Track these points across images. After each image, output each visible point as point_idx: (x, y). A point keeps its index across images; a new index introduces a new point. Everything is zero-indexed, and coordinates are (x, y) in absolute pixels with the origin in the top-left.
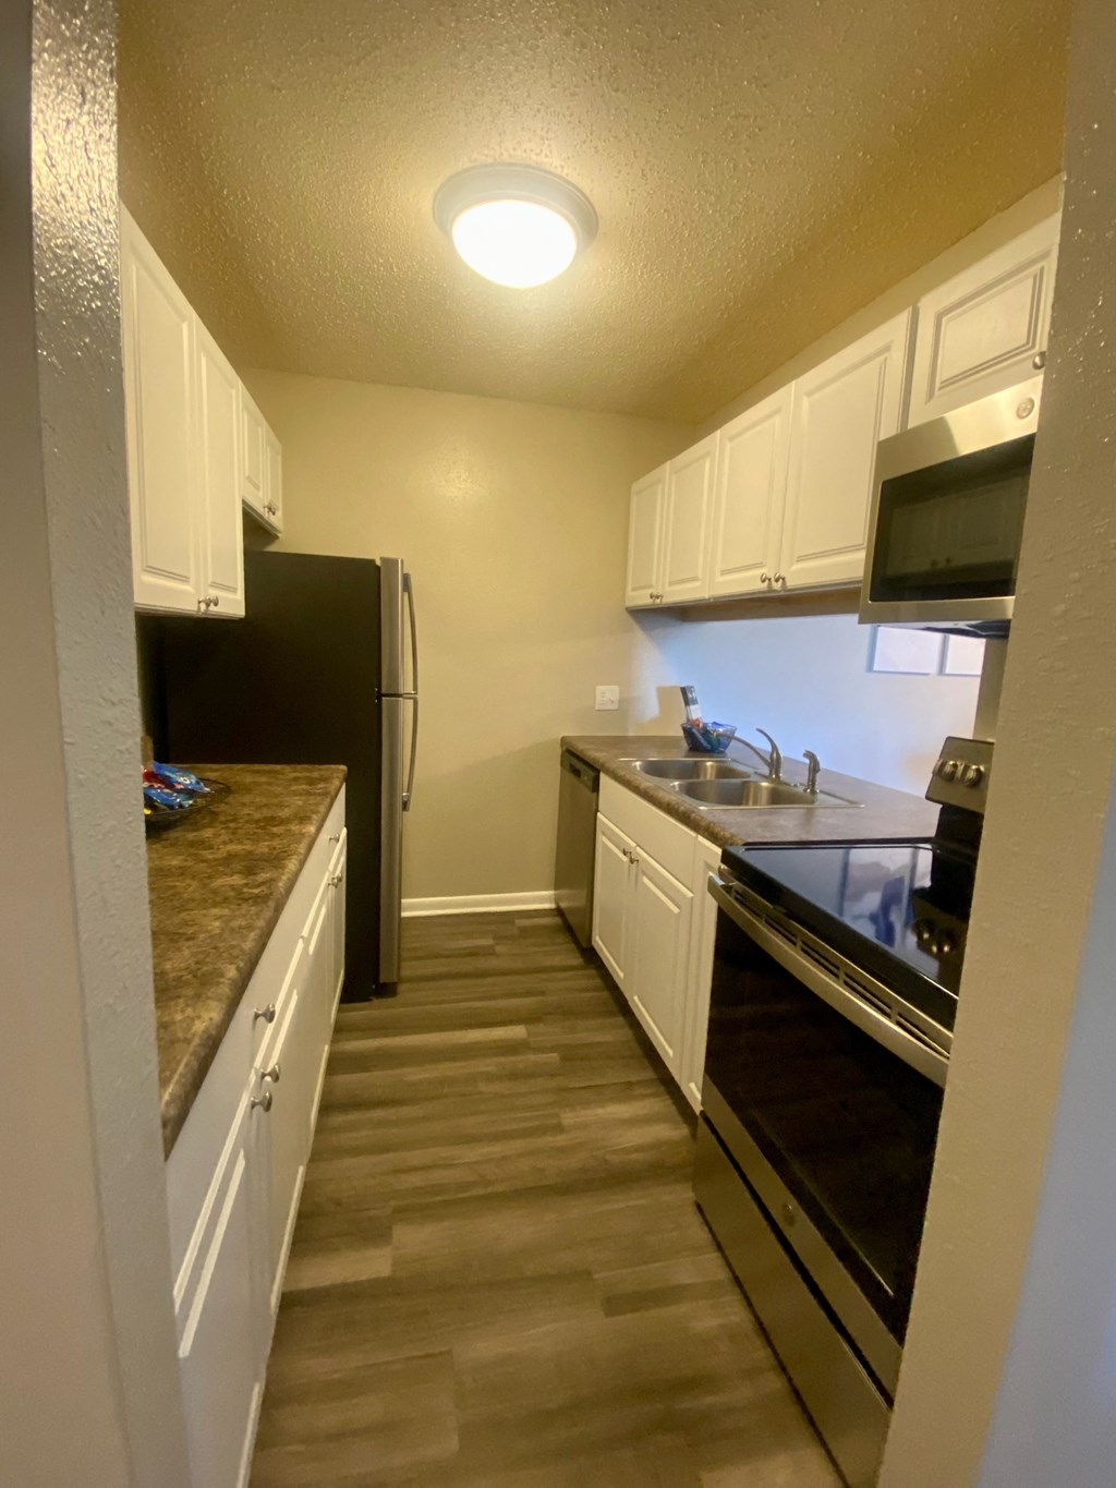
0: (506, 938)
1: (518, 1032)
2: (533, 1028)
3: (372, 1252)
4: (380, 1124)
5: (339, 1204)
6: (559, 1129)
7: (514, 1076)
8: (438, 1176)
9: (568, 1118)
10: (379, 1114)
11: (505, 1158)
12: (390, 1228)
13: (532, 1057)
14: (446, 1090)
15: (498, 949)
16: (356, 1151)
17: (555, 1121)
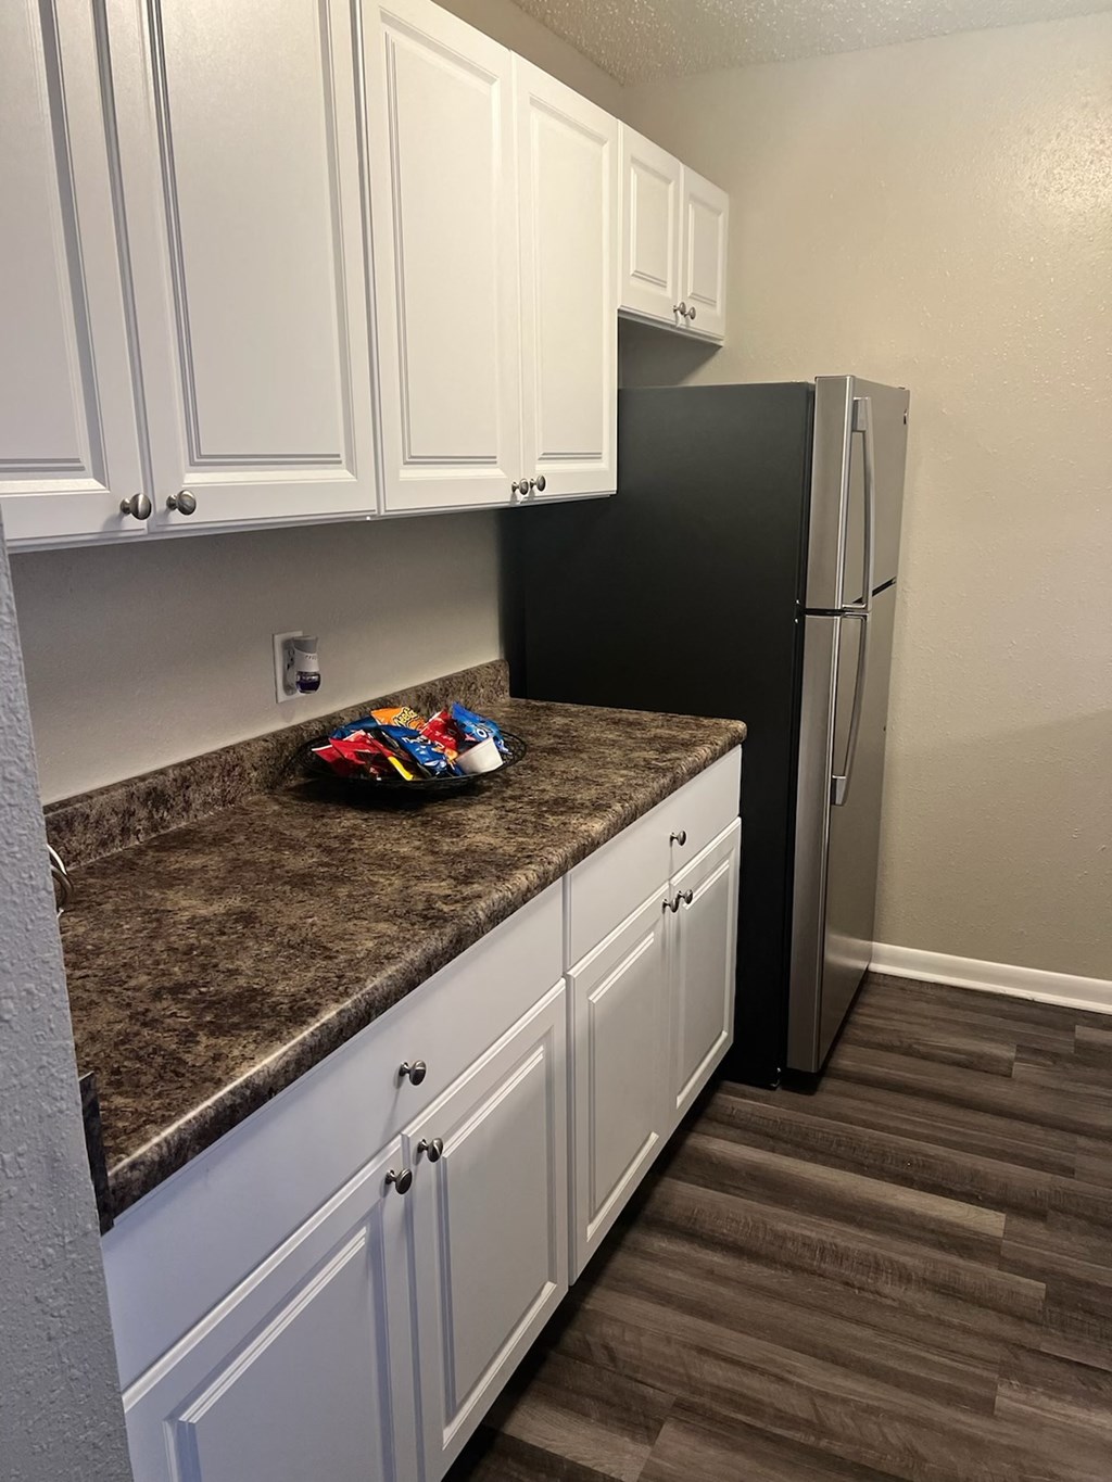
0: (1037, 1052)
1: (991, 1222)
2: (1020, 1224)
3: (625, 1441)
4: (711, 1274)
5: (613, 1359)
6: (986, 1407)
7: (948, 1290)
8: (754, 1385)
9: (1008, 1397)
10: (715, 1258)
11: (871, 1410)
12: (661, 1424)
13: (993, 1273)
14: (827, 1266)
15: (1019, 1069)
16: (664, 1298)
17: (983, 1391)
